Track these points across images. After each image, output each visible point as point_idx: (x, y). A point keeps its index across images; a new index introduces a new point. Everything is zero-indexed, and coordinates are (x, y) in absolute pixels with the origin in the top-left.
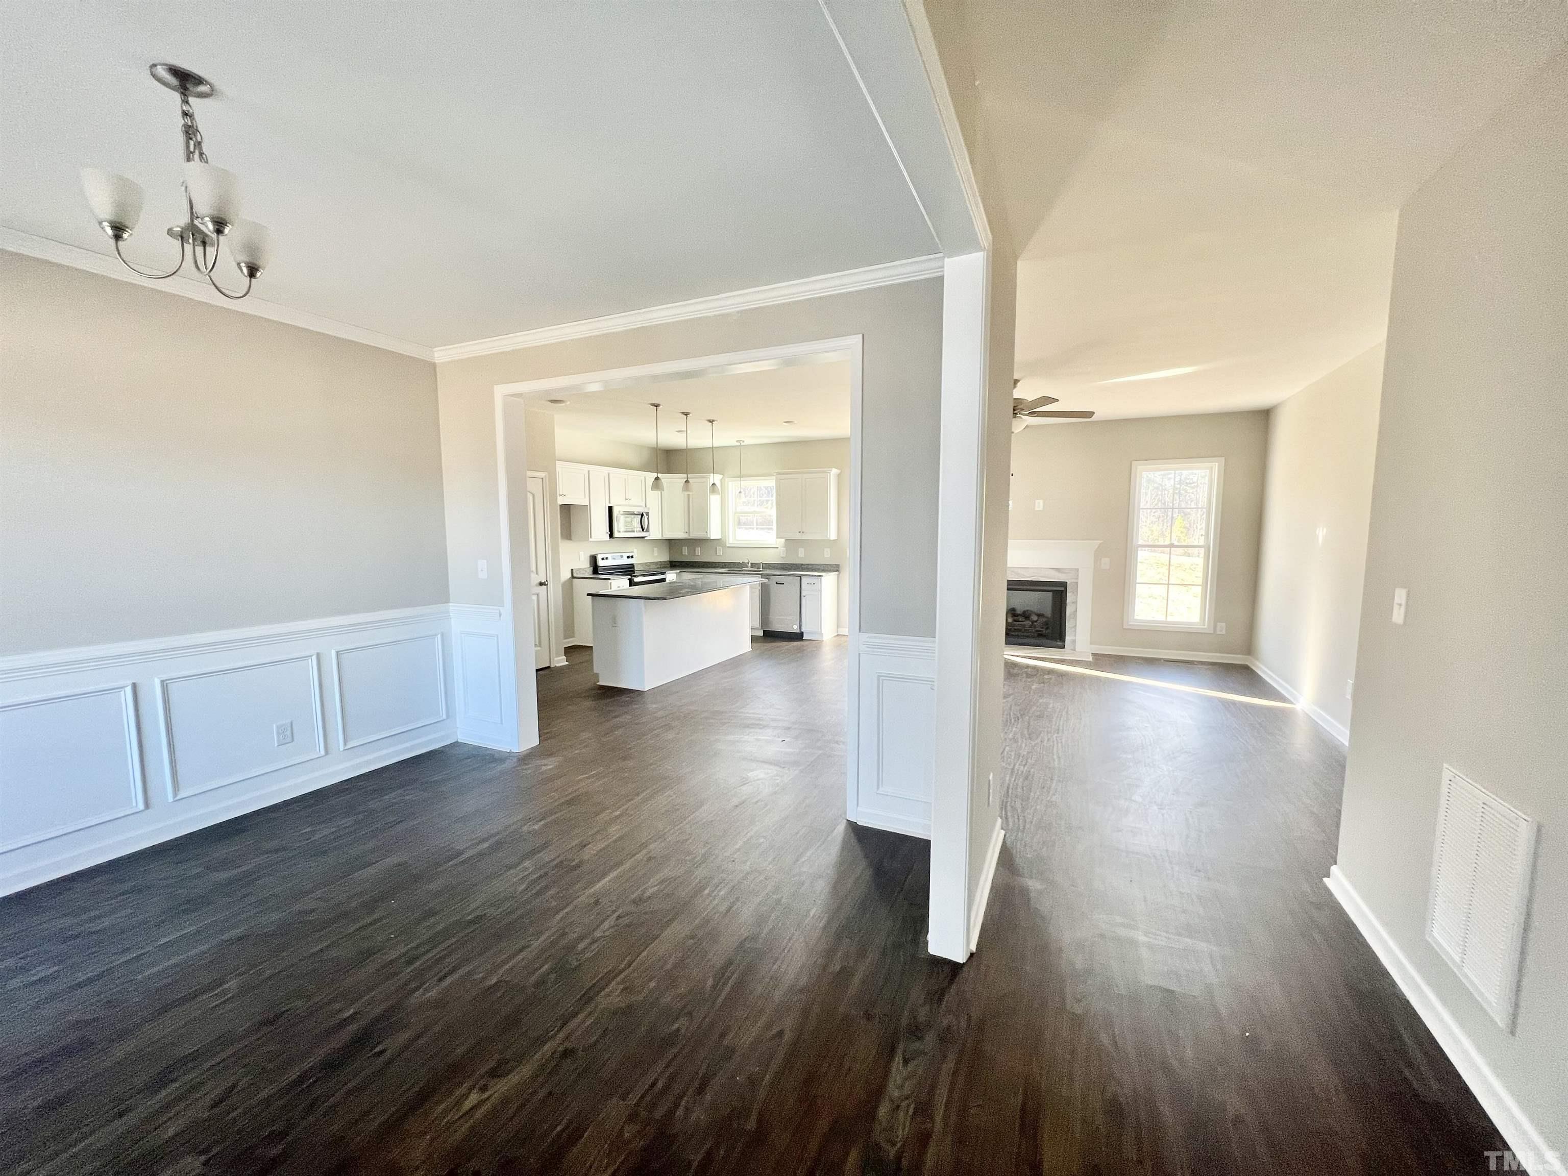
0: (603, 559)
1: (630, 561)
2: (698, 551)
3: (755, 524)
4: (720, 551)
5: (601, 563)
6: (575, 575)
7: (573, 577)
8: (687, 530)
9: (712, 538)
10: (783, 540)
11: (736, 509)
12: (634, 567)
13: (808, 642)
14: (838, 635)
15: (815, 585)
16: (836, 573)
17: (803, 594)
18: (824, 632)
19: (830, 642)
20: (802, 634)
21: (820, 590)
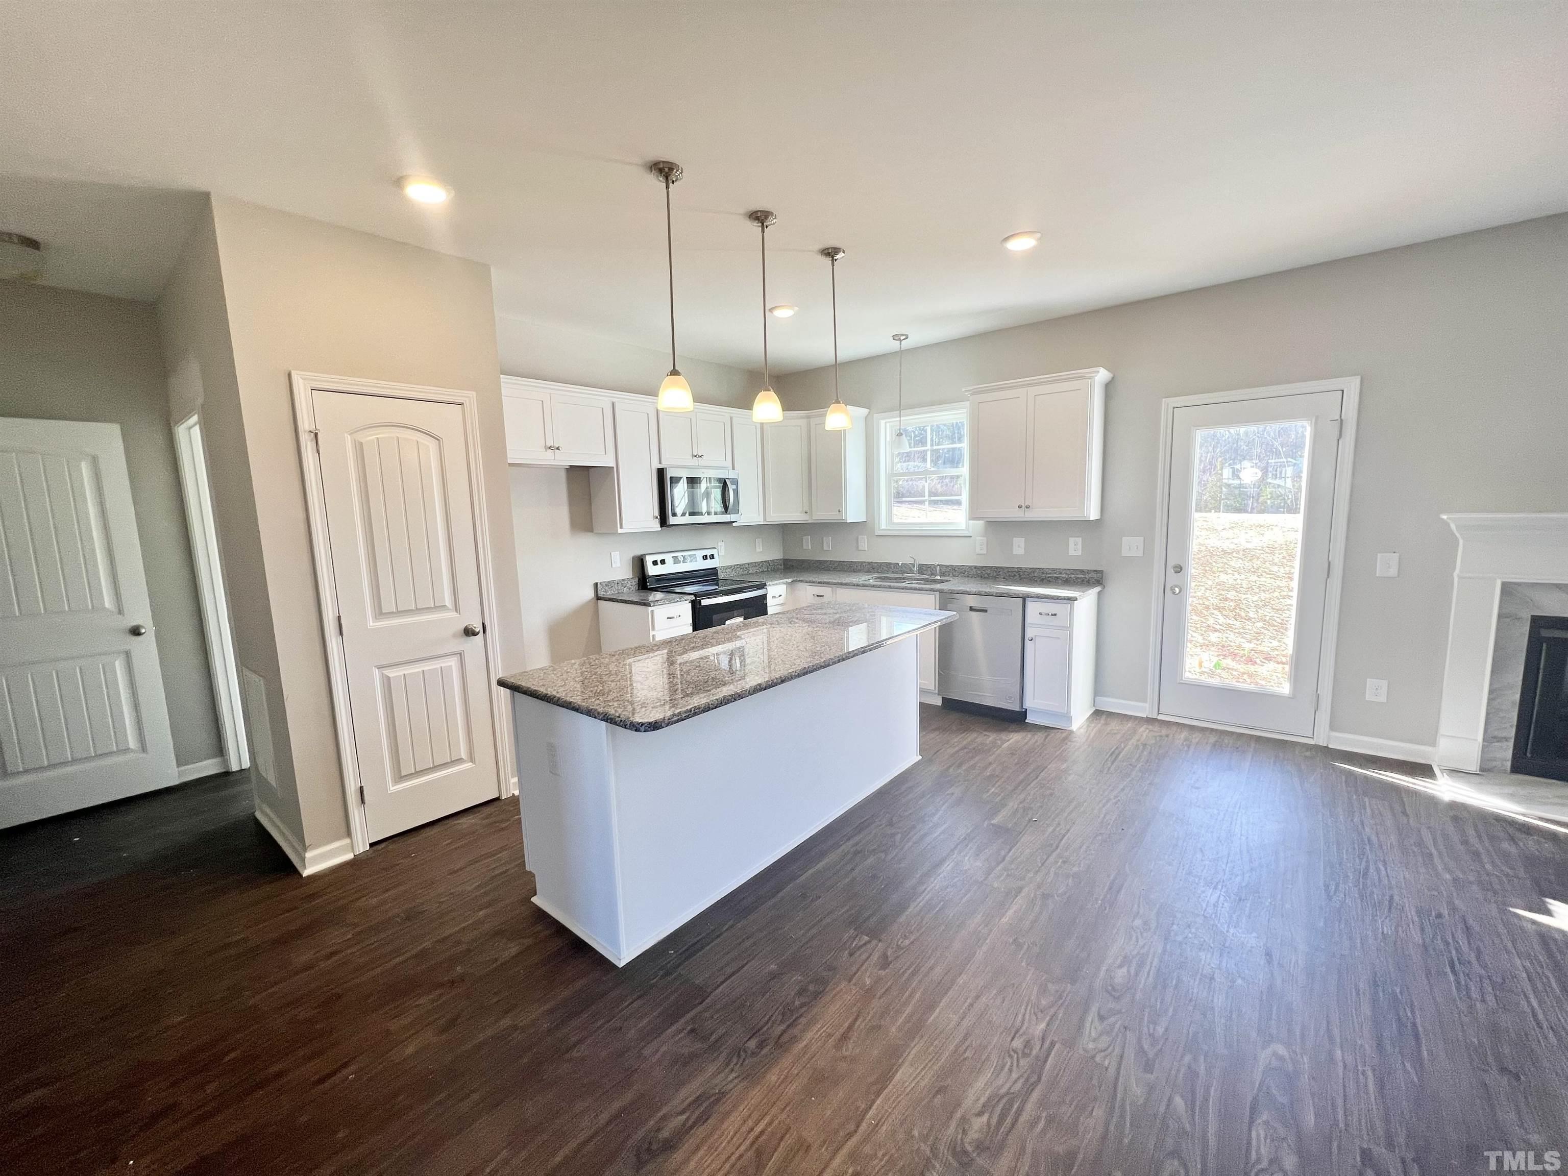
0: (655, 563)
1: (709, 564)
2: (828, 543)
3: (927, 494)
4: (864, 543)
5: (652, 571)
6: (601, 594)
7: (598, 598)
8: (806, 509)
9: (849, 520)
10: (980, 523)
11: (892, 468)
12: (716, 574)
13: (1039, 737)
14: (1098, 713)
15: (1055, 615)
16: (1097, 589)
17: (1029, 634)
18: (1073, 713)
19: (1082, 730)
20: (1024, 714)
21: (1068, 628)
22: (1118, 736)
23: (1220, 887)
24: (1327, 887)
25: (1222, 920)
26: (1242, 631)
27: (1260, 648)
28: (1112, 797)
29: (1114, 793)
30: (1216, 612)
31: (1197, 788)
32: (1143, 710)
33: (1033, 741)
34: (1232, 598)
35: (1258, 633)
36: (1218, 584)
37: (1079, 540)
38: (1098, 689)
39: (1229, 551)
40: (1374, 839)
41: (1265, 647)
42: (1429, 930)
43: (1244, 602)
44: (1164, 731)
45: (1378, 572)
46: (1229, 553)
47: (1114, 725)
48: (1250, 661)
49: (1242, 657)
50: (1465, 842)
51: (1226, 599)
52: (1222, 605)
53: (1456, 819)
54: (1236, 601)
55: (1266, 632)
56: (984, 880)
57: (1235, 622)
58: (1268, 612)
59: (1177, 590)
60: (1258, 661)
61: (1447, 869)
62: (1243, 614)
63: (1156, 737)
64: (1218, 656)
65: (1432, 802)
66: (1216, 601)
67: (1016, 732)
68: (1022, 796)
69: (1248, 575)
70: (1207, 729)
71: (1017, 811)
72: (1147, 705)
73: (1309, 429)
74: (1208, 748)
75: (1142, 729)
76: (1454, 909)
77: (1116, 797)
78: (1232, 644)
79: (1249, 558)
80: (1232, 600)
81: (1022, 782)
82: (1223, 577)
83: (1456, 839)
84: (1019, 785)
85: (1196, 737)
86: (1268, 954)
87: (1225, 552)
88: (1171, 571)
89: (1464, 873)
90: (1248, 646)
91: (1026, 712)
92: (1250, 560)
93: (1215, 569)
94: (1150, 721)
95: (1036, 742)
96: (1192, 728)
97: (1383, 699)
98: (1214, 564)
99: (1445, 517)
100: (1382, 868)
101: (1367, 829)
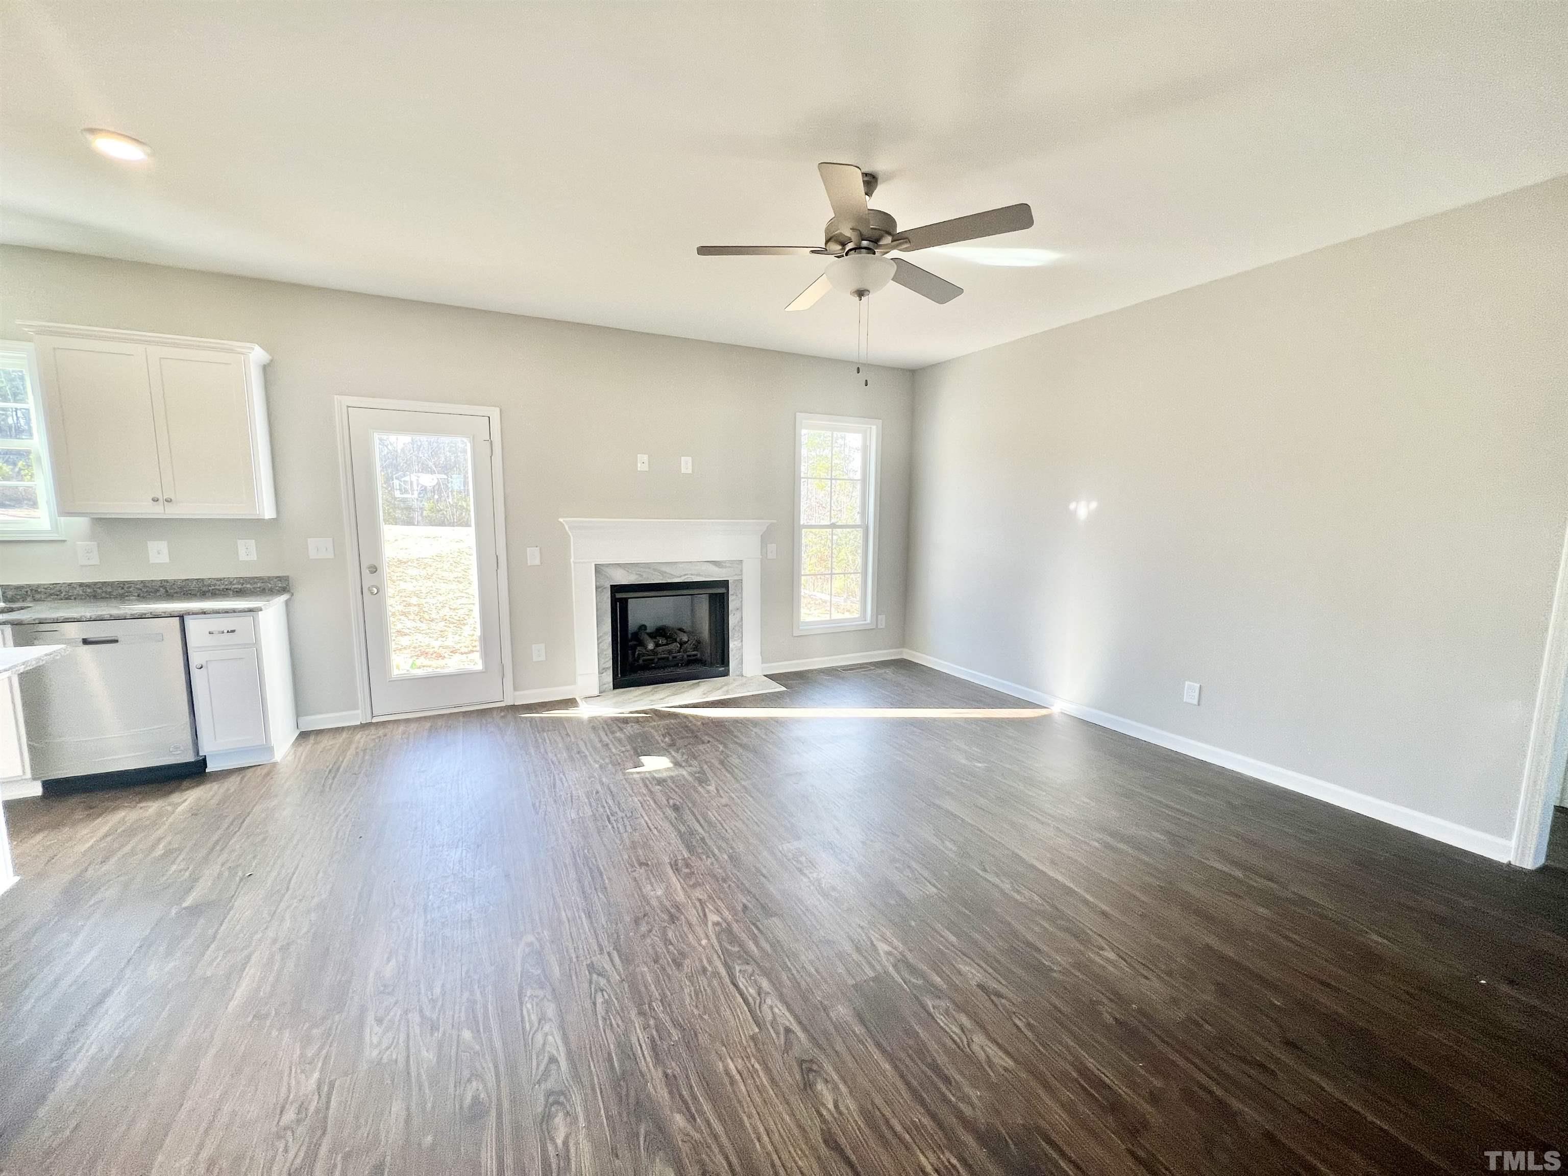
10: (84, 520)
13: (232, 783)
14: (304, 735)
15: (233, 631)
16: (284, 597)
17: (194, 661)
18: (274, 742)
19: (290, 758)
20: (202, 763)
21: (256, 645)
22: (334, 752)
23: (460, 844)
24: (534, 805)
25: (468, 870)
26: (428, 631)
27: (446, 644)
28: (342, 812)
29: (343, 807)
30: (403, 618)
31: (423, 772)
32: (357, 717)
33: (222, 791)
34: (415, 603)
35: (441, 631)
36: (400, 592)
37: (252, 542)
38: (300, 707)
39: (404, 560)
40: (554, 759)
41: (449, 642)
42: (594, 804)
43: (425, 605)
44: (381, 732)
45: (529, 562)
46: (405, 563)
47: (326, 742)
48: (440, 656)
49: (432, 655)
50: (601, 741)
51: (409, 605)
52: (407, 610)
53: (594, 728)
54: (419, 605)
55: (447, 629)
56: (189, 977)
57: (421, 624)
58: (446, 611)
59: (375, 591)
60: (446, 655)
61: (595, 761)
62: (427, 617)
63: (374, 739)
64: (412, 657)
65: (579, 721)
66: (401, 608)
67: (193, 787)
68: (225, 856)
69: (425, 581)
70: (420, 718)
71: (220, 875)
72: (359, 712)
73: (469, 445)
74: (426, 734)
75: (359, 736)
76: (602, 784)
77: (345, 810)
78: (422, 644)
79: (423, 566)
80: (415, 605)
81: (217, 842)
82: (403, 585)
83: (596, 740)
84: (212, 849)
85: (413, 726)
86: (507, 876)
87: (400, 562)
88: (366, 572)
89: (603, 759)
90: (436, 644)
91: (204, 760)
92: (425, 568)
93: (394, 578)
94: (364, 726)
95: (228, 789)
96: (407, 721)
97: (543, 658)
98: (392, 573)
99: (561, 520)
100: (563, 777)
101: (550, 754)
